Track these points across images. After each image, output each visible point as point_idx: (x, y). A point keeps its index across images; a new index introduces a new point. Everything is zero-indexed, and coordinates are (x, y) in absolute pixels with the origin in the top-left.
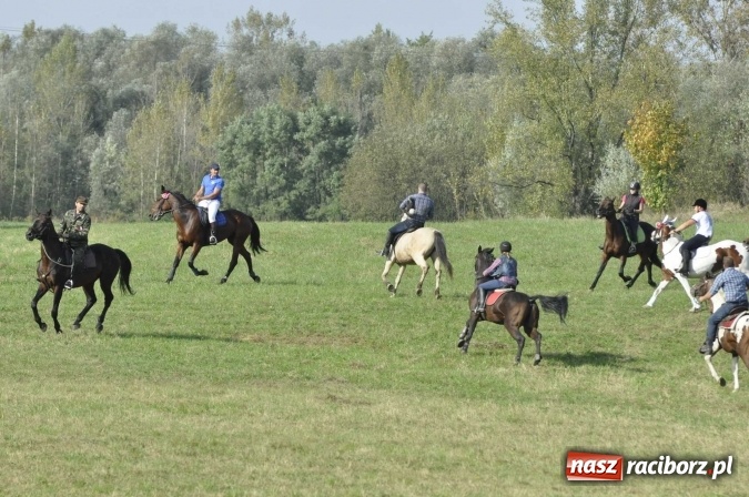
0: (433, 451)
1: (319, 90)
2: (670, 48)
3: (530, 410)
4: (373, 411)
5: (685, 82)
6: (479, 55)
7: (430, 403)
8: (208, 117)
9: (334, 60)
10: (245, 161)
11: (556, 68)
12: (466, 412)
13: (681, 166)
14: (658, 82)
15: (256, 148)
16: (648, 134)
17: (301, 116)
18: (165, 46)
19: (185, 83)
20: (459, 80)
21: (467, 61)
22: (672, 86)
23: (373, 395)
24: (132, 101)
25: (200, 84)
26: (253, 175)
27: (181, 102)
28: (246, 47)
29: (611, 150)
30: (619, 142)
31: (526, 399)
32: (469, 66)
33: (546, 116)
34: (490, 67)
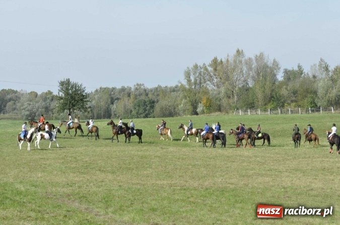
0: (181, 156)
1: (149, 96)
2: (208, 87)
3: (194, 148)
4: (169, 149)
5: (211, 93)
6: (176, 89)
7: (178, 148)
8: (130, 101)
9: (151, 91)
10: (137, 108)
11: (190, 90)
12: (184, 149)
13: (211, 106)
14: (206, 92)
15: (139, 106)
16: (205, 101)
17: (146, 100)
18: (123, 89)
19: (126, 95)
20: (172, 93)
21: (174, 90)
22: (208, 93)
23: (168, 147)
24: (118, 99)
25: (129, 95)
26: (139, 110)
27: (126, 99)
28: (137, 89)
29: (200, 104)
30: (201, 103)
31: (193, 147)
32: (174, 91)
33: (188, 99)
34: (177, 91)
